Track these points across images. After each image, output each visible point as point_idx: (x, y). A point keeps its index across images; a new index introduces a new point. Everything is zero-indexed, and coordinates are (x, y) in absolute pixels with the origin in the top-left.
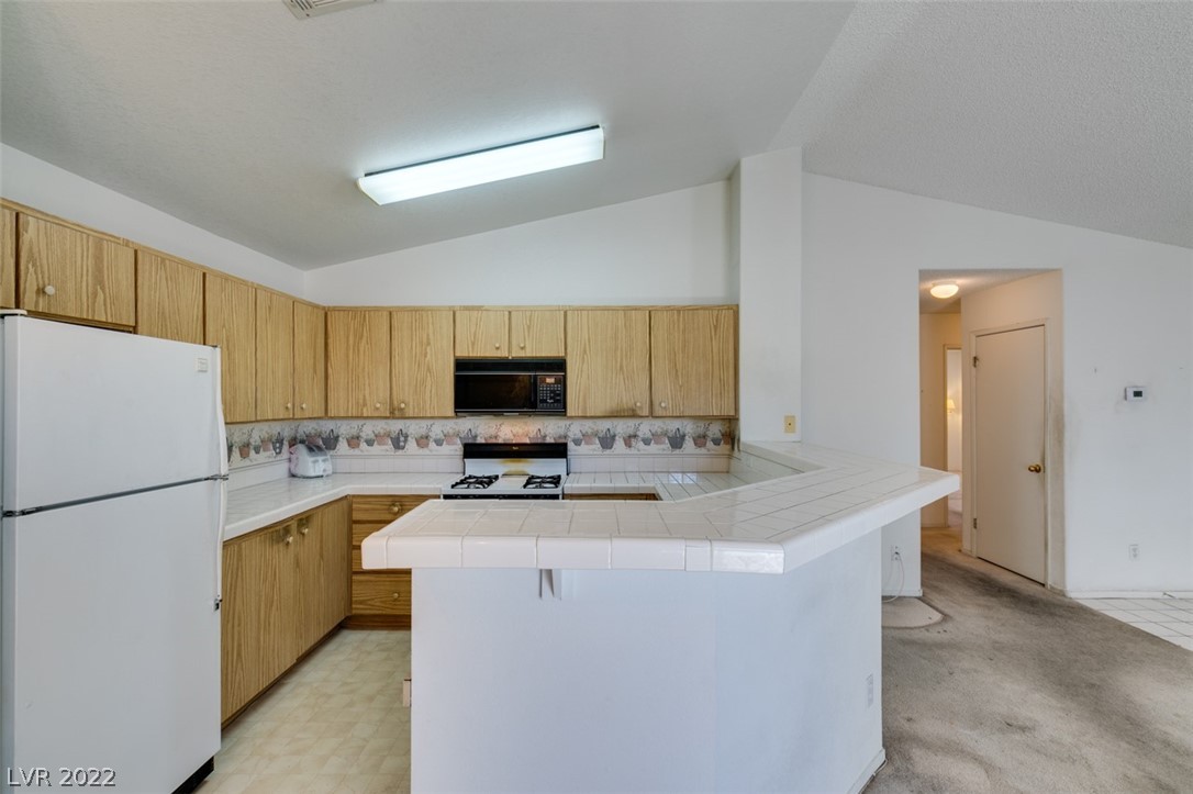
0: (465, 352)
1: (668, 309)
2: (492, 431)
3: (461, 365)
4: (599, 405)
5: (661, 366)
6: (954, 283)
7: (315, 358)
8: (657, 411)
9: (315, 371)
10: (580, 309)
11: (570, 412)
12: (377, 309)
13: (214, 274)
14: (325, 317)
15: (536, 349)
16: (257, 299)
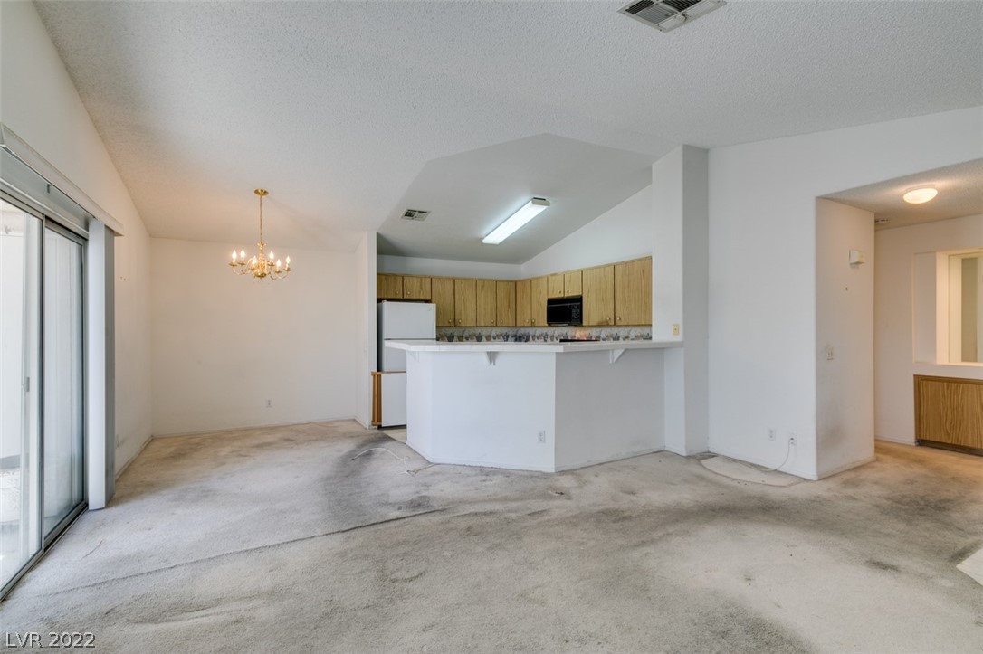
0: (549, 297)
1: (626, 263)
2: (573, 334)
3: (550, 302)
4: (595, 320)
5: (619, 296)
6: (933, 186)
7: (509, 302)
8: (618, 323)
9: (509, 308)
10: (589, 269)
11: (584, 324)
12: (528, 279)
13: (459, 279)
14: (515, 285)
15: (573, 292)
16: (477, 283)
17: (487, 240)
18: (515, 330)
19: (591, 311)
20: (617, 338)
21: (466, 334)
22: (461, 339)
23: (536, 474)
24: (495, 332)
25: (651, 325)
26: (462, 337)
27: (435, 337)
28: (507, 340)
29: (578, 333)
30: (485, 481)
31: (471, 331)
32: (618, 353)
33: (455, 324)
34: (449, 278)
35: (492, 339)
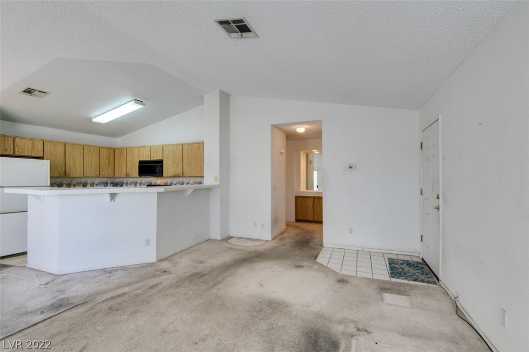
0: (141, 159)
1: (188, 144)
2: (155, 181)
3: (141, 162)
4: (171, 174)
5: (185, 161)
6: (304, 127)
7: (109, 162)
8: (185, 175)
9: (109, 165)
10: (168, 145)
11: (164, 176)
12: (124, 148)
13: (69, 144)
14: (113, 152)
15: (156, 157)
16: (84, 148)
17: (94, 120)
18: (112, 179)
19: (168, 169)
20: (182, 184)
21: (74, 182)
22: (69, 185)
23: (145, 265)
24: (97, 181)
25: (203, 177)
26: (70, 184)
27: (49, 184)
28: (106, 186)
29: (159, 181)
30: (110, 277)
31: (78, 180)
32: (190, 192)
33: (65, 175)
34: (61, 143)
35: (95, 186)
